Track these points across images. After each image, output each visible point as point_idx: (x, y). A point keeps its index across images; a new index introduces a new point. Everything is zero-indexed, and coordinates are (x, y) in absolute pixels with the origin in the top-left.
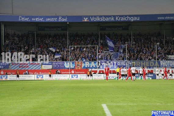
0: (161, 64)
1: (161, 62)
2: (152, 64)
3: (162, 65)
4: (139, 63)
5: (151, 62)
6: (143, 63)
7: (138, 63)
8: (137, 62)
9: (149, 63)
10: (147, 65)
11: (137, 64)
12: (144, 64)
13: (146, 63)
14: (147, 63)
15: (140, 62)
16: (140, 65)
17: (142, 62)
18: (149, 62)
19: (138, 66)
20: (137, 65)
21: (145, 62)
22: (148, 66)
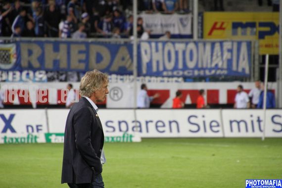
0: (145, 59)
1: (145, 46)
2: (99, 58)
3: (149, 65)
4: (37, 50)
5: (94, 49)
6: (56, 49)
7: (30, 53)
8: (24, 48)
9: (87, 52)
10: (75, 64)
11: (25, 54)
12: (62, 55)
13: (69, 53)
14: (75, 50)
15: (41, 44)
16: (41, 59)
17: (49, 48)
18: (83, 48)
19: (30, 67)
20: (24, 63)
21: (63, 48)
22: (82, 66)
